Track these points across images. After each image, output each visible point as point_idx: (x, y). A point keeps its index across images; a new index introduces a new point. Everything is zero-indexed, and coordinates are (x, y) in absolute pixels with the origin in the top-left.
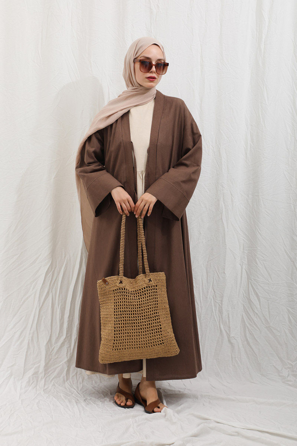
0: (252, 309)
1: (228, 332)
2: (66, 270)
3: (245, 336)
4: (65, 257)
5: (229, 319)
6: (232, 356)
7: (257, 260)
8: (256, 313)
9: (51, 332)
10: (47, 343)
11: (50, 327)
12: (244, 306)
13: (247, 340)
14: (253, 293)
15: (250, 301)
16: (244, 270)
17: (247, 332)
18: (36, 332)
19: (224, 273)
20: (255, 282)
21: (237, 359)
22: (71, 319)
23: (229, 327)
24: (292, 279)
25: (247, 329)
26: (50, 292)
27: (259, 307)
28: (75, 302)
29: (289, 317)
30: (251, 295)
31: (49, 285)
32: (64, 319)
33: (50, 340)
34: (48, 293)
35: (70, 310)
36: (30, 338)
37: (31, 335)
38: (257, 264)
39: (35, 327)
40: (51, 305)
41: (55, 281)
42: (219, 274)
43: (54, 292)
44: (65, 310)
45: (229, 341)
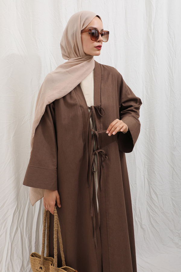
0: (153, 203)
1: (140, 222)
2: (29, 207)
3: (151, 222)
4: (27, 197)
5: (140, 213)
6: (144, 237)
7: (155, 172)
8: (156, 206)
9: (23, 258)
10: (21, 269)
11: (21, 255)
12: (147, 202)
13: (152, 224)
14: (153, 193)
15: (151, 198)
16: (146, 179)
17: (151, 219)
18: (11, 263)
19: (136, 184)
20: (155, 186)
21: (147, 238)
22: (37, 243)
23: (141, 218)
24: (173, 178)
25: (151, 217)
26: (19, 227)
27: (157, 201)
28: (39, 231)
29: (173, 203)
30: (152, 195)
31: (17, 222)
32: (31, 245)
33: (23, 265)
34: (17, 229)
35: (36, 237)
36: (7, 269)
37: (7, 267)
38: (155, 174)
39: (10, 259)
40: (20, 237)
41: (21, 218)
42: (132, 185)
43: (21, 226)
44: (31, 238)
45: (142, 227)
